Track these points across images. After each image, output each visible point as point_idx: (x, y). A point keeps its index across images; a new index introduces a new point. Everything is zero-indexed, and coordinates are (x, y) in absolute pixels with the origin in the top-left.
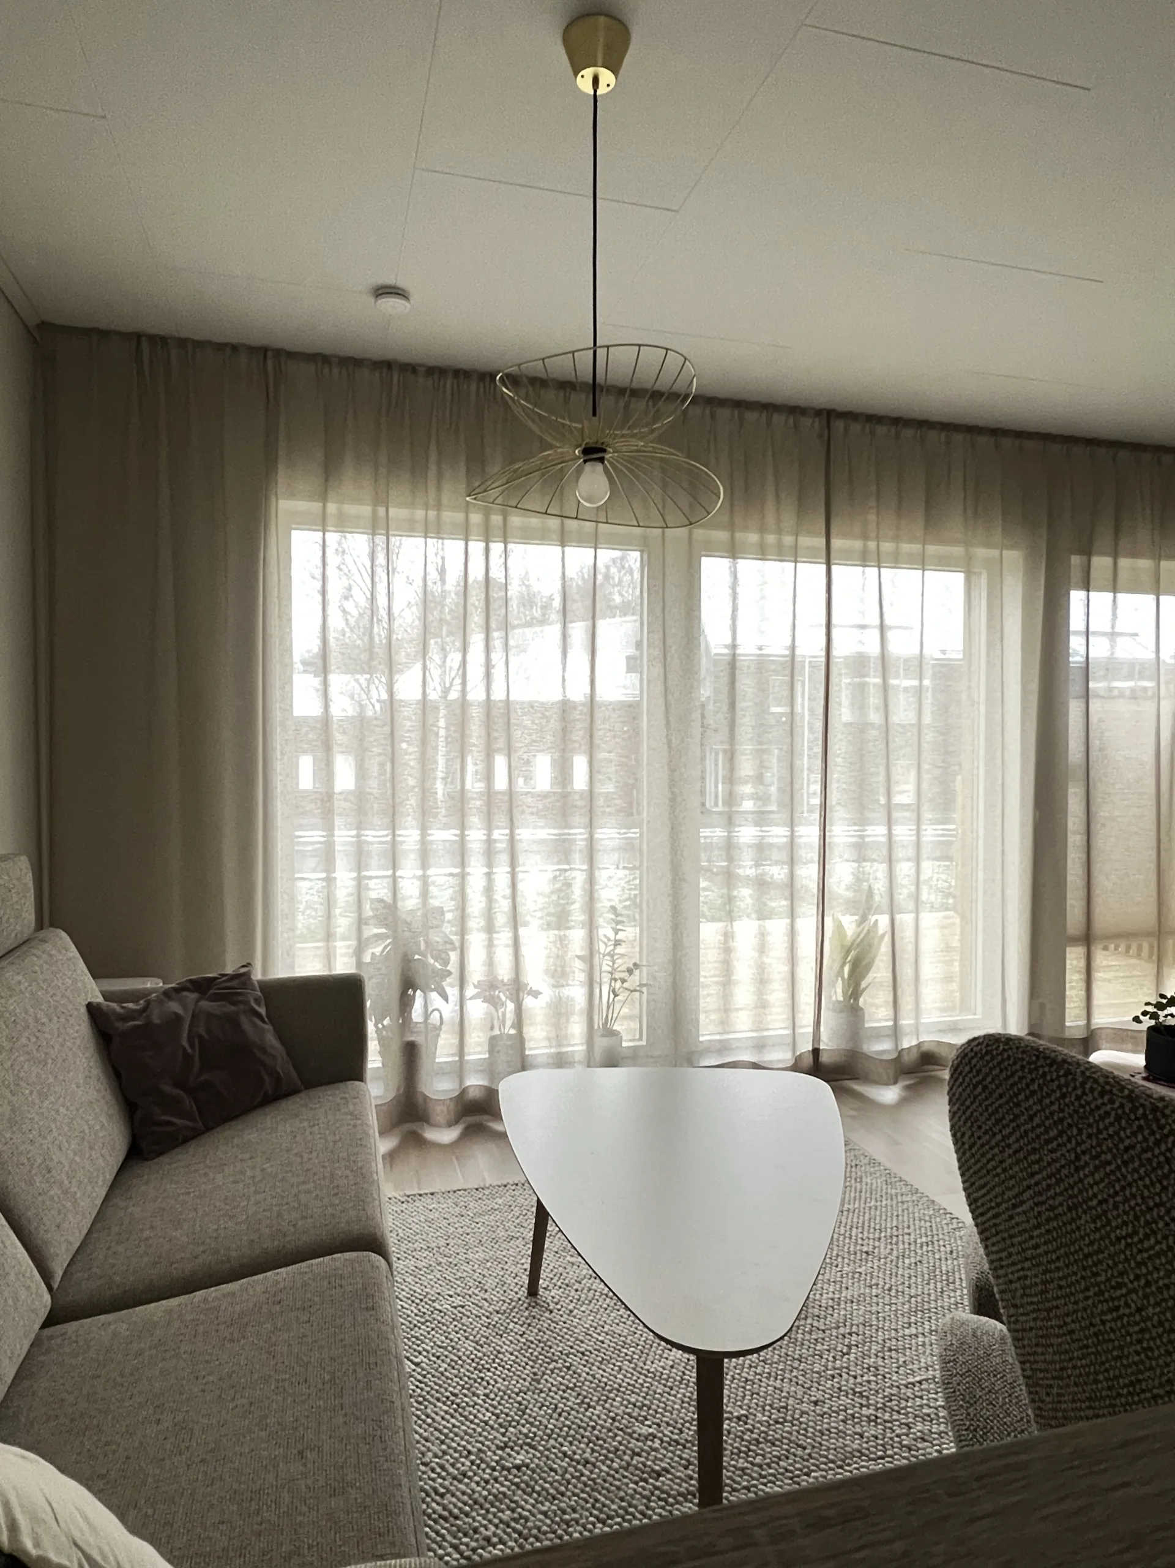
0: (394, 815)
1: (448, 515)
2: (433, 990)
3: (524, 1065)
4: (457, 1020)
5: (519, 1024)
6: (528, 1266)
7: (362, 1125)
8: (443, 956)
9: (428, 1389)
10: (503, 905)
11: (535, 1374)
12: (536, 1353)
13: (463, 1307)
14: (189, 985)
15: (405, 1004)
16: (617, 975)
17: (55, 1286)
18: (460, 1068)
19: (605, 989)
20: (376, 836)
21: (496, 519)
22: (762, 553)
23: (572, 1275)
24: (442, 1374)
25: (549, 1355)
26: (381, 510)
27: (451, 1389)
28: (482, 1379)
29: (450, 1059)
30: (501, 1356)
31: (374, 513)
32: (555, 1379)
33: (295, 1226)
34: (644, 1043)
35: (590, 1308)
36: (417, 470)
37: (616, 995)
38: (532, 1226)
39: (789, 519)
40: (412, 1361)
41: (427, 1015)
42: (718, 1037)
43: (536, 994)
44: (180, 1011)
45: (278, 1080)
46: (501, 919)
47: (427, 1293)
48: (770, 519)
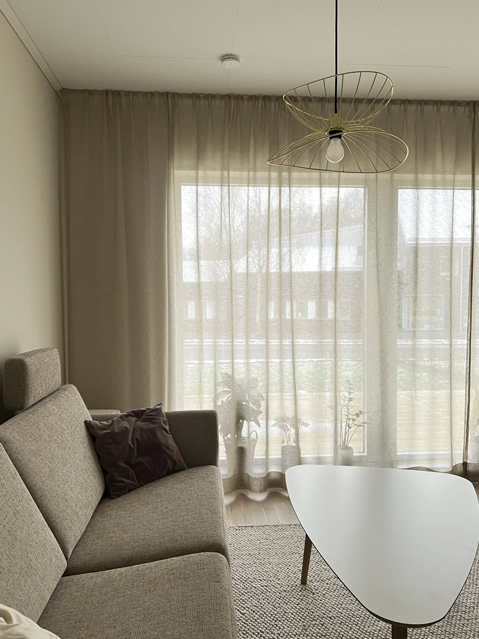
0: (232, 330)
1: (260, 174)
2: (252, 421)
3: (300, 462)
4: (265, 436)
5: (297, 441)
6: (301, 568)
7: (215, 488)
8: (257, 403)
9: (249, 627)
10: (288, 377)
11: (304, 626)
12: (305, 615)
13: (267, 587)
14: (132, 414)
15: (238, 427)
16: (350, 417)
17: (69, 557)
18: (266, 462)
19: (344, 425)
20: (223, 342)
21: (285, 174)
22: (434, 185)
23: (325, 575)
24: (256, 620)
25: (312, 617)
26: (226, 173)
27: (260, 629)
28: (277, 625)
29: (261, 457)
30: (287, 614)
31: (222, 174)
32: (315, 630)
33: (181, 536)
34: (366, 454)
35: (335, 594)
36: (244, 152)
37: (350, 428)
38: (303, 548)
39: (450, 166)
40: (240, 612)
41: (249, 434)
42: (407, 453)
43: (306, 425)
44: (128, 427)
45: (175, 463)
46: (288, 386)
47: (249, 578)
48: (439, 166)
